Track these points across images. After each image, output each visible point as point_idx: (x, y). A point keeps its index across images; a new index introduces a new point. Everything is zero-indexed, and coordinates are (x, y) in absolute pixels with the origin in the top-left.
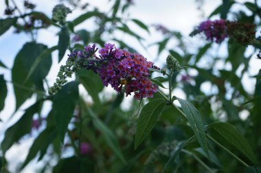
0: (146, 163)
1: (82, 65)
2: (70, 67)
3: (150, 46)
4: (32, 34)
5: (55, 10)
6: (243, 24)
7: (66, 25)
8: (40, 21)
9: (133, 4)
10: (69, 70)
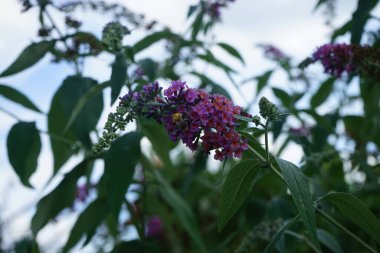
1: (139, 112)
2: (122, 115)
3: (244, 82)
4: (76, 64)
5: (106, 30)
6: (376, 50)
7: (123, 51)
8: (88, 45)
10: (121, 119)
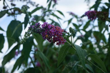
0: (63, 71)
1: (34, 31)
2: (29, 32)
5: (22, 8)
6: (103, 12)
9: (57, 4)
10: (29, 34)
